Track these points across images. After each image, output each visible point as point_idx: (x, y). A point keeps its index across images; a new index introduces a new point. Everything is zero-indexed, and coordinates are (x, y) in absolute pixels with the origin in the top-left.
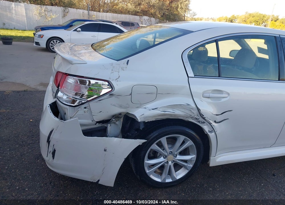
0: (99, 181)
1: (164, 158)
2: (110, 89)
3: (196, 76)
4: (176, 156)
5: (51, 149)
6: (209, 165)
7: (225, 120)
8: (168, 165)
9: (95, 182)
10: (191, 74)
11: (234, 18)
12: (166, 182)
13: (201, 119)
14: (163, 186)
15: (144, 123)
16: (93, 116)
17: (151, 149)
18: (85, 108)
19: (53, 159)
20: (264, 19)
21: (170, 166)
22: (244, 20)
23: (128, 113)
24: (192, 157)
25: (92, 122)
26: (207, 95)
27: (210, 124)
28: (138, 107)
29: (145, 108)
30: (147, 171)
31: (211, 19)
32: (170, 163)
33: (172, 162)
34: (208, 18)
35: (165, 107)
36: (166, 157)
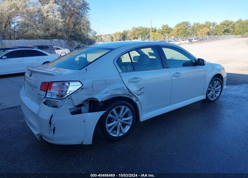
0: (83, 142)
1: (116, 121)
2: (81, 85)
3: (123, 72)
4: (122, 119)
5: (52, 128)
6: (140, 121)
7: (142, 93)
8: (118, 125)
9: (80, 144)
10: (120, 71)
11: (125, 33)
12: (120, 136)
13: (131, 95)
14: (118, 139)
15: (102, 101)
16: (74, 103)
17: (108, 117)
18: (69, 99)
19: (54, 134)
20: (147, 31)
21: (120, 125)
22: (133, 33)
23: (92, 98)
24: (130, 118)
25: (73, 107)
26: (131, 81)
27: (135, 96)
28: (97, 94)
29: (101, 93)
30: (108, 131)
31: (109, 35)
32: (119, 124)
33: (121, 123)
34: (106, 35)
35: (111, 91)
36: (117, 120)
